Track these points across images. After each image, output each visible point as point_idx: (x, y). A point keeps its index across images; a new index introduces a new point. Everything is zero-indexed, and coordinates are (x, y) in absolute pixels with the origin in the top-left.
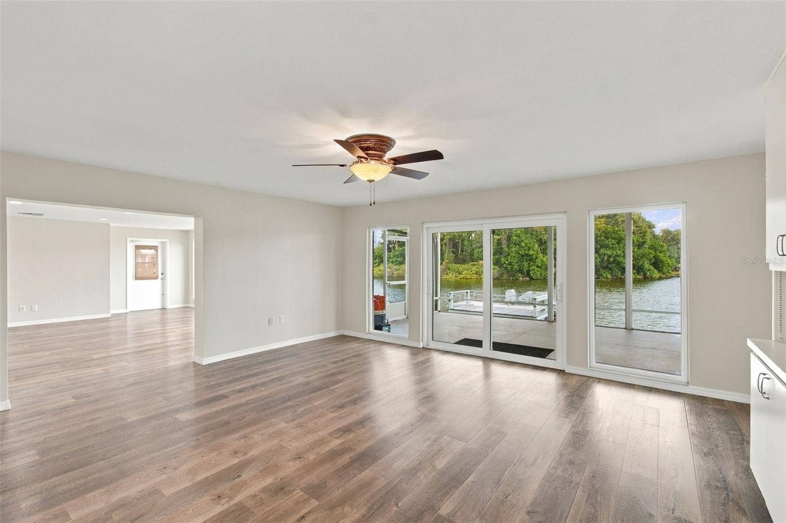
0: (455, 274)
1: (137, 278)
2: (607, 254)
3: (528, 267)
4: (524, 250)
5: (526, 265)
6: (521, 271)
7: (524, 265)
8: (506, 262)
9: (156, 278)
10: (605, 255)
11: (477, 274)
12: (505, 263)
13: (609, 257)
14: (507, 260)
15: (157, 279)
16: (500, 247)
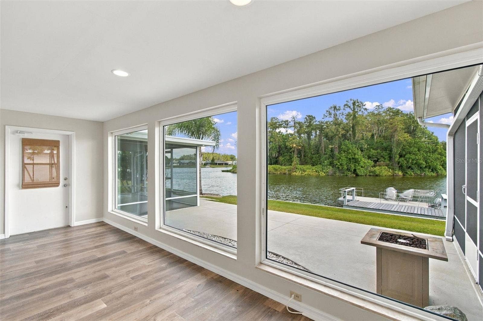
0: (301, 172)
1: (25, 186)
2: (411, 158)
3: (354, 167)
4: (351, 155)
5: (353, 166)
6: (348, 170)
7: (351, 166)
8: (339, 164)
9: (57, 184)
10: (409, 159)
11: (316, 172)
12: (337, 164)
13: (413, 160)
14: (339, 163)
15: (58, 186)
16: (332, 153)
